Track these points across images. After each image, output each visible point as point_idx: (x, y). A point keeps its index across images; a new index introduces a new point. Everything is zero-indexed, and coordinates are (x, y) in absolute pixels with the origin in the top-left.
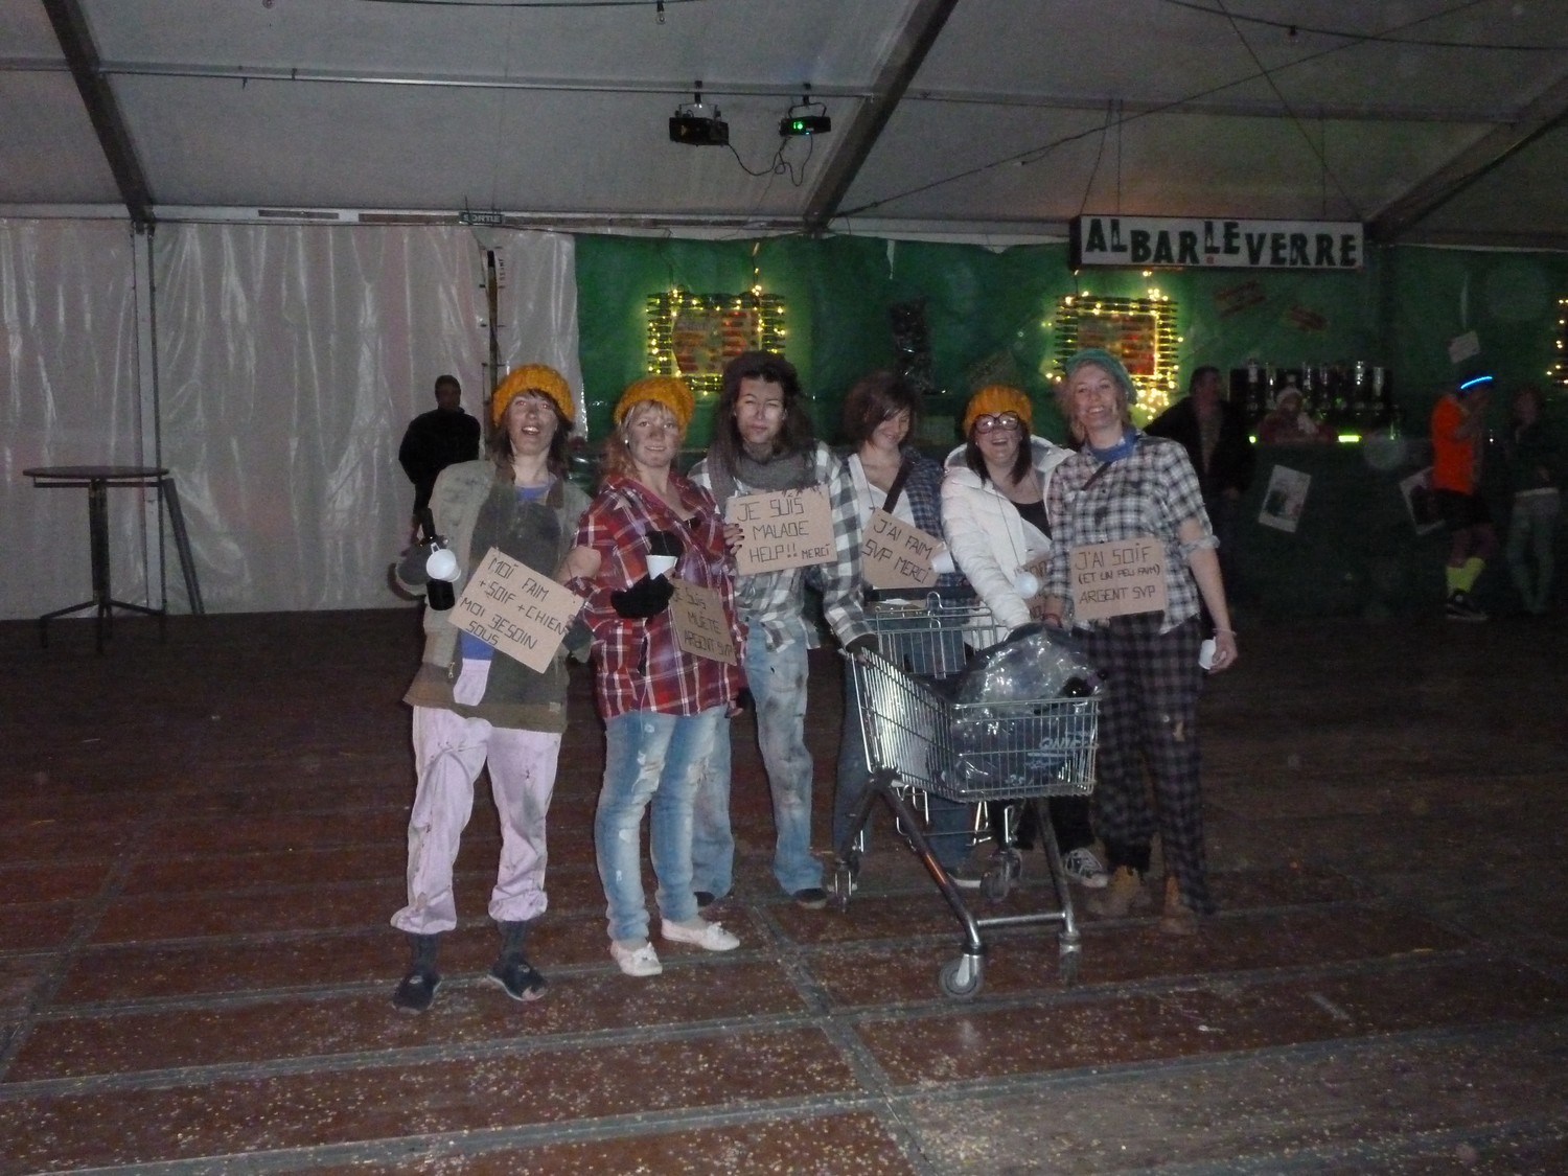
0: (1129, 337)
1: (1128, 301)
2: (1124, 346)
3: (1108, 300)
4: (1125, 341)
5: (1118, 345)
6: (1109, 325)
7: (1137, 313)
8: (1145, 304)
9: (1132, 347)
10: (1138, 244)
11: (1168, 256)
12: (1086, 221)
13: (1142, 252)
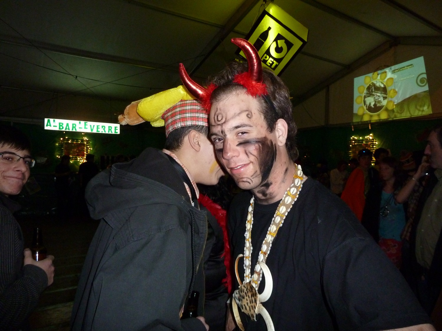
1: (78, 140)
3: (73, 139)
4: (77, 149)
6: (73, 145)
7: (81, 143)
8: (83, 140)
10: (60, 126)
11: (69, 129)
12: (46, 120)
13: (61, 127)
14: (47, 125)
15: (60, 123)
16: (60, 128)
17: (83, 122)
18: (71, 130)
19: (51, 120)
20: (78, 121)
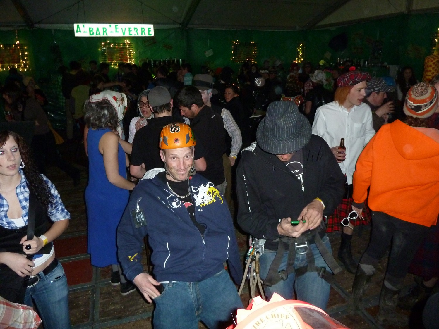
0: (121, 53)
1: (120, 43)
2: (120, 55)
3: (114, 43)
4: (120, 54)
5: (118, 55)
6: (115, 50)
7: (123, 46)
9: (122, 55)
10: (90, 31)
11: (99, 34)
12: (75, 25)
14: (77, 32)
15: (90, 28)
16: (90, 34)
17: (113, 25)
18: (102, 35)
19: (81, 25)
20: (108, 25)
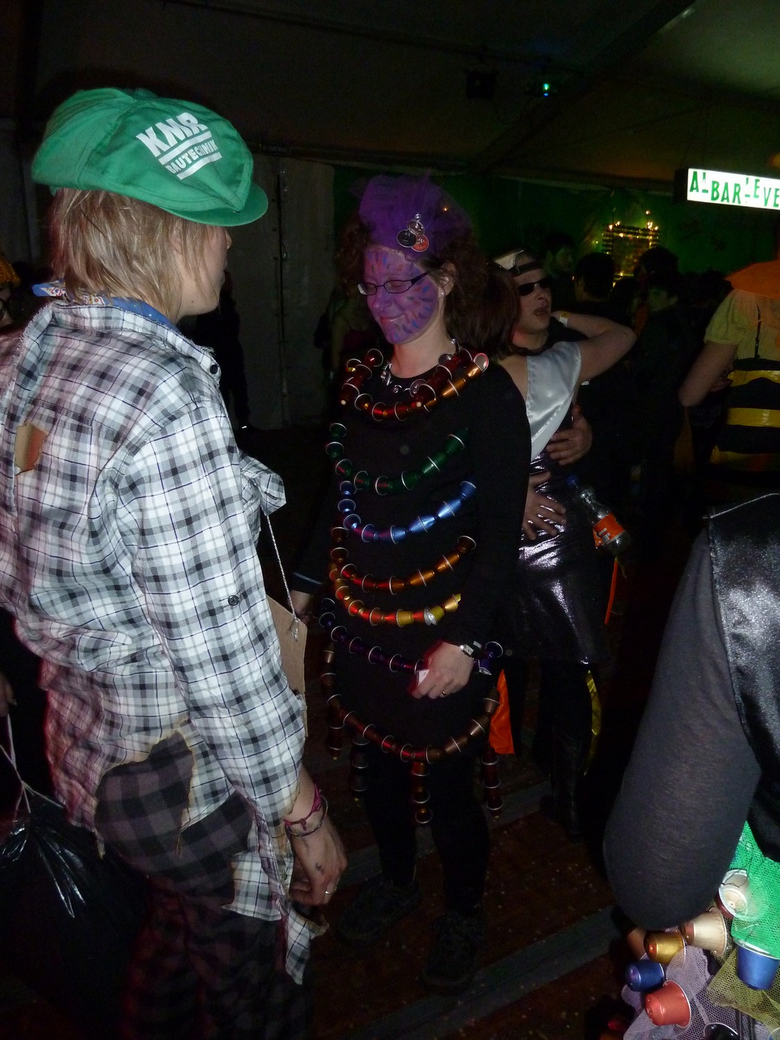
1: (638, 229)
3: (630, 228)
5: (631, 257)
6: (628, 244)
7: (641, 237)
8: (646, 231)
10: (714, 190)
11: (728, 198)
12: (691, 172)
13: (715, 195)
14: (692, 189)
15: (714, 182)
16: (713, 198)
17: (752, 178)
18: (731, 203)
19: (700, 172)
20: (744, 177)
